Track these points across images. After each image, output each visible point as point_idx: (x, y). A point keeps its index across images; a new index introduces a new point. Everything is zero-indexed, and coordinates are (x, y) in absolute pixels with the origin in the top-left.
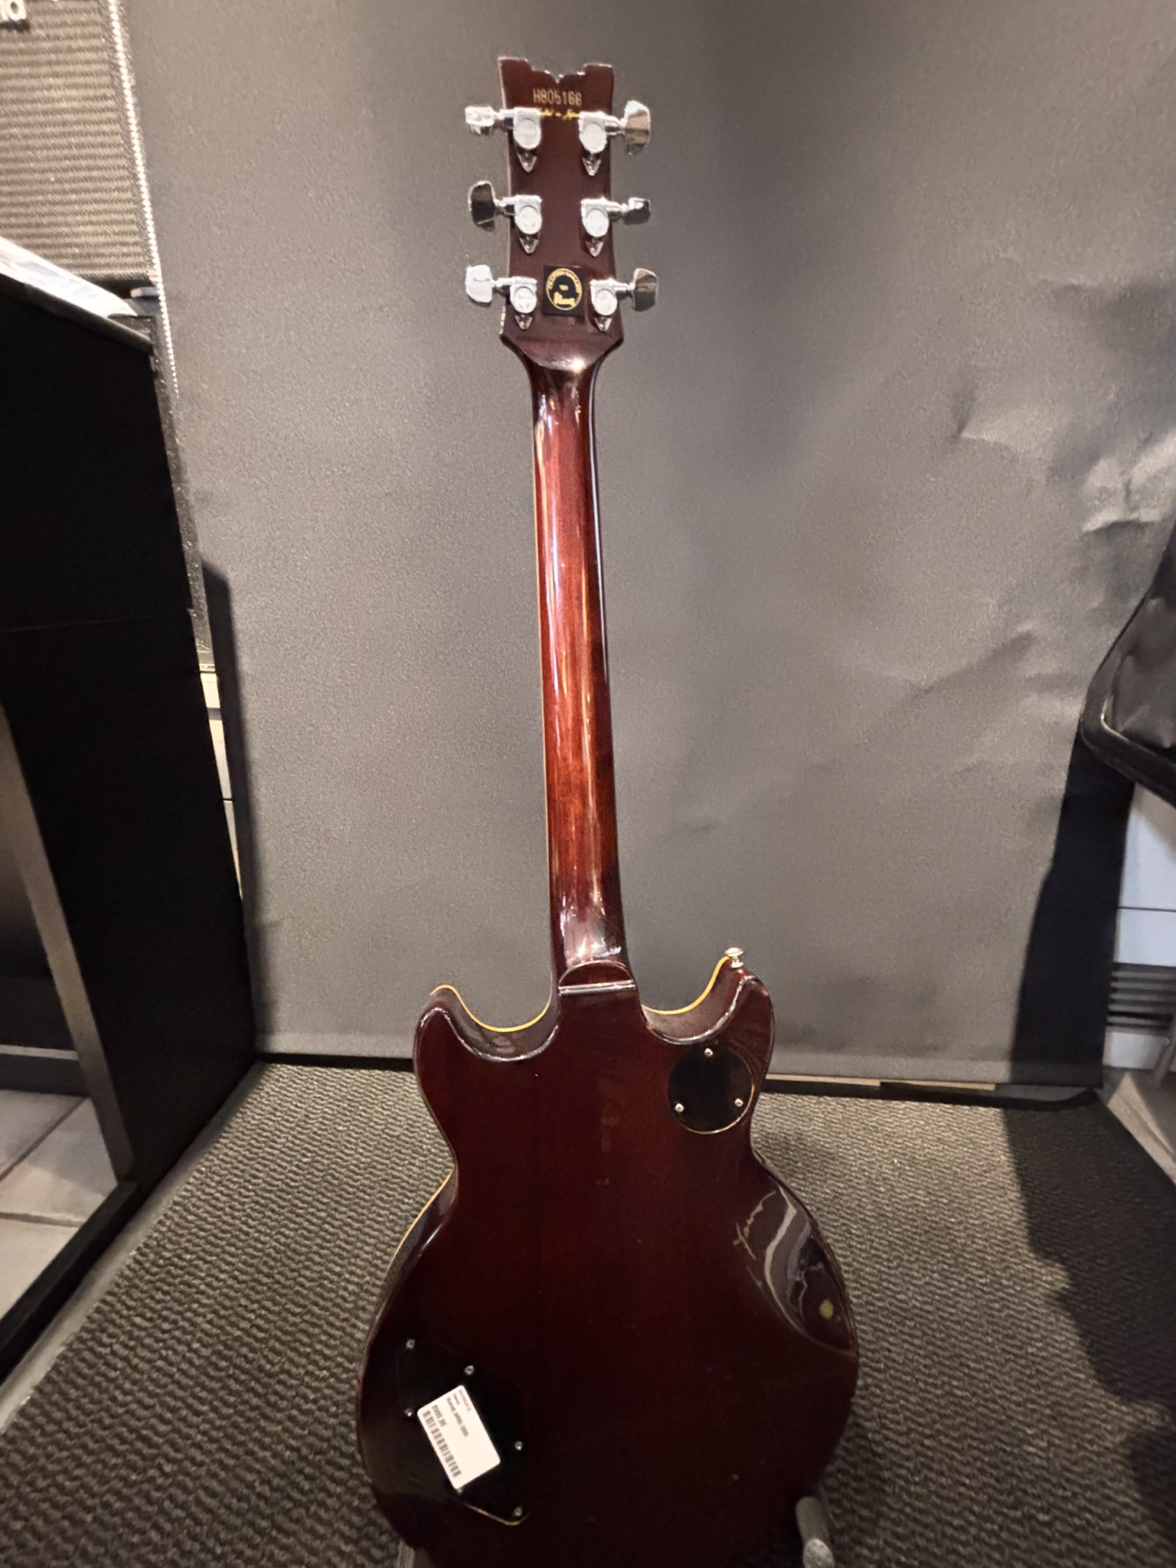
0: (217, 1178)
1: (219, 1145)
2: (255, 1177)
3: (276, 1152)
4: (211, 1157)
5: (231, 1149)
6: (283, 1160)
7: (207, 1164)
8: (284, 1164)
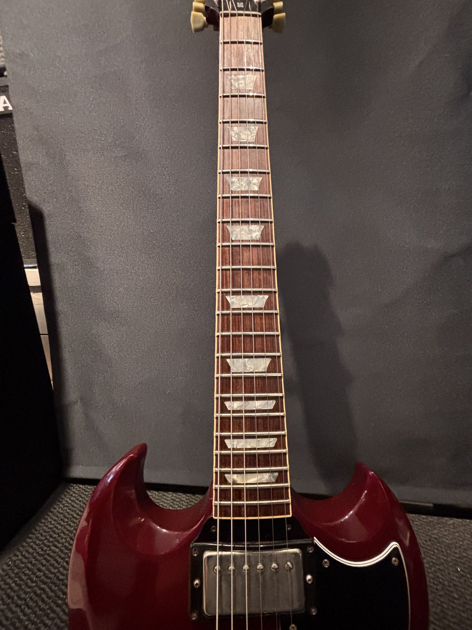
0: (16, 571)
1: (24, 544)
2: (39, 570)
3: (57, 550)
4: (18, 553)
5: (32, 547)
6: (60, 557)
7: (14, 558)
8: (59, 560)
